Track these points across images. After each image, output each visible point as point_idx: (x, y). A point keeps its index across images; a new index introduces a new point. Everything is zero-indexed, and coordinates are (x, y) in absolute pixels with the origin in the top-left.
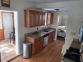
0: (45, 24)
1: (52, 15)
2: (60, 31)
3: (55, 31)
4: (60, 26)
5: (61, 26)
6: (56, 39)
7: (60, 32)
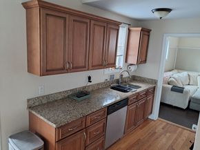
0: (115, 63)
1: (146, 33)
2: (171, 86)
3: (154, 88)
4: (171, 73)
5: (176, 71)
6: (155, 115)
7: (172, 90)
